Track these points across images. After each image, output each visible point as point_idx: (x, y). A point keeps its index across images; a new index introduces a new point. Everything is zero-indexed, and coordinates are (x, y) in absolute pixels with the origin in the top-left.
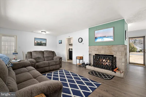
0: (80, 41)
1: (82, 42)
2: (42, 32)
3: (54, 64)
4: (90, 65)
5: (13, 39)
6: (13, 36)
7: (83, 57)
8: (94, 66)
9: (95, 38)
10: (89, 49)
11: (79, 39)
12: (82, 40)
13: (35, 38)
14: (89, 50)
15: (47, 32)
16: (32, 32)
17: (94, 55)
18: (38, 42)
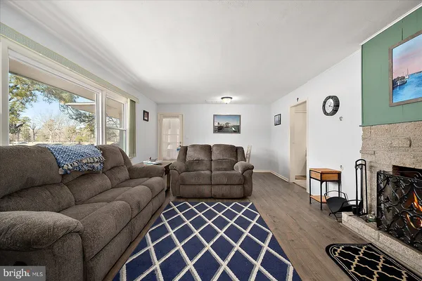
0: (329, 110)
1: (335, 111)
2: (222, 98)
3: (225, 181)
4: (357, 211)
5: (177, 120)
6: (178, 117)
7: (339, 174)
8: (379, 224)
9: (394, 83)
10: (363, 139)
11: (325, 102)
12: (337, 106)
13: (214, 115)
14: (363, 147)
15: (235, 98)
16: (206, 102)
17: (390, 170)
18: (220, 123)
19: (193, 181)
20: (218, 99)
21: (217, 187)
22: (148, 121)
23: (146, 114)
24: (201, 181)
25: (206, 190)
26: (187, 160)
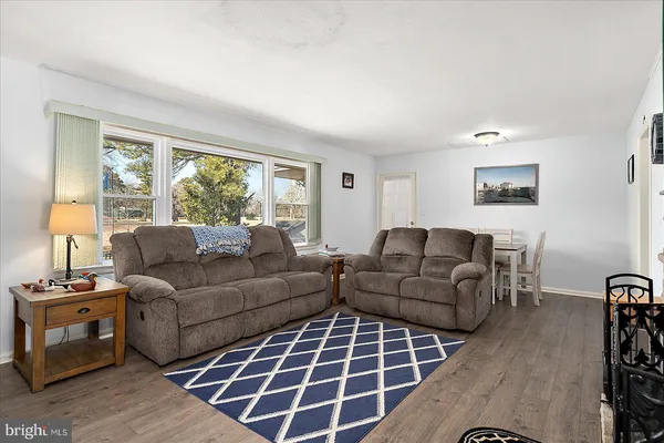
2: (477, 136)
5: (408, 183)
6: (408, 177)
13: (476, 169)
15: (505, 132)
18: (489, 185)
19: (371, 286)
20: (469, 137)
21: (408, 302)
22: (352, 187)
23: (348, 179)
24: (383, 288)
25: (390, 304)
26: (384, 253)
